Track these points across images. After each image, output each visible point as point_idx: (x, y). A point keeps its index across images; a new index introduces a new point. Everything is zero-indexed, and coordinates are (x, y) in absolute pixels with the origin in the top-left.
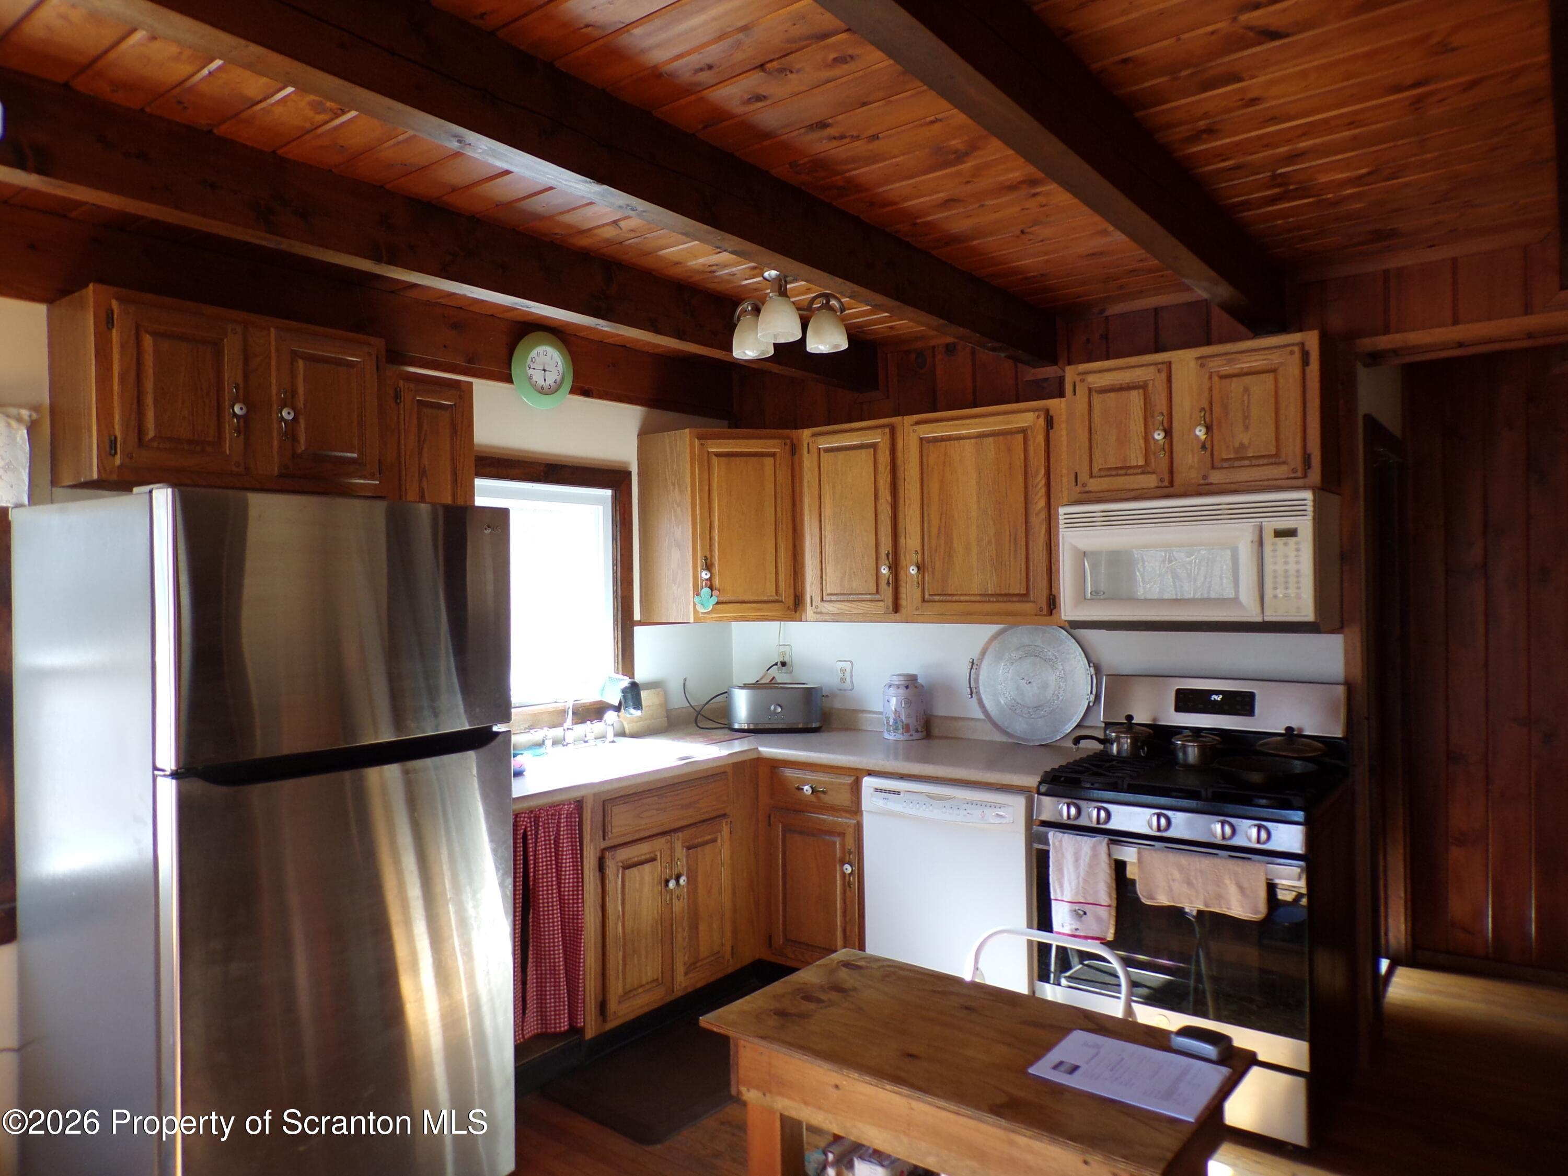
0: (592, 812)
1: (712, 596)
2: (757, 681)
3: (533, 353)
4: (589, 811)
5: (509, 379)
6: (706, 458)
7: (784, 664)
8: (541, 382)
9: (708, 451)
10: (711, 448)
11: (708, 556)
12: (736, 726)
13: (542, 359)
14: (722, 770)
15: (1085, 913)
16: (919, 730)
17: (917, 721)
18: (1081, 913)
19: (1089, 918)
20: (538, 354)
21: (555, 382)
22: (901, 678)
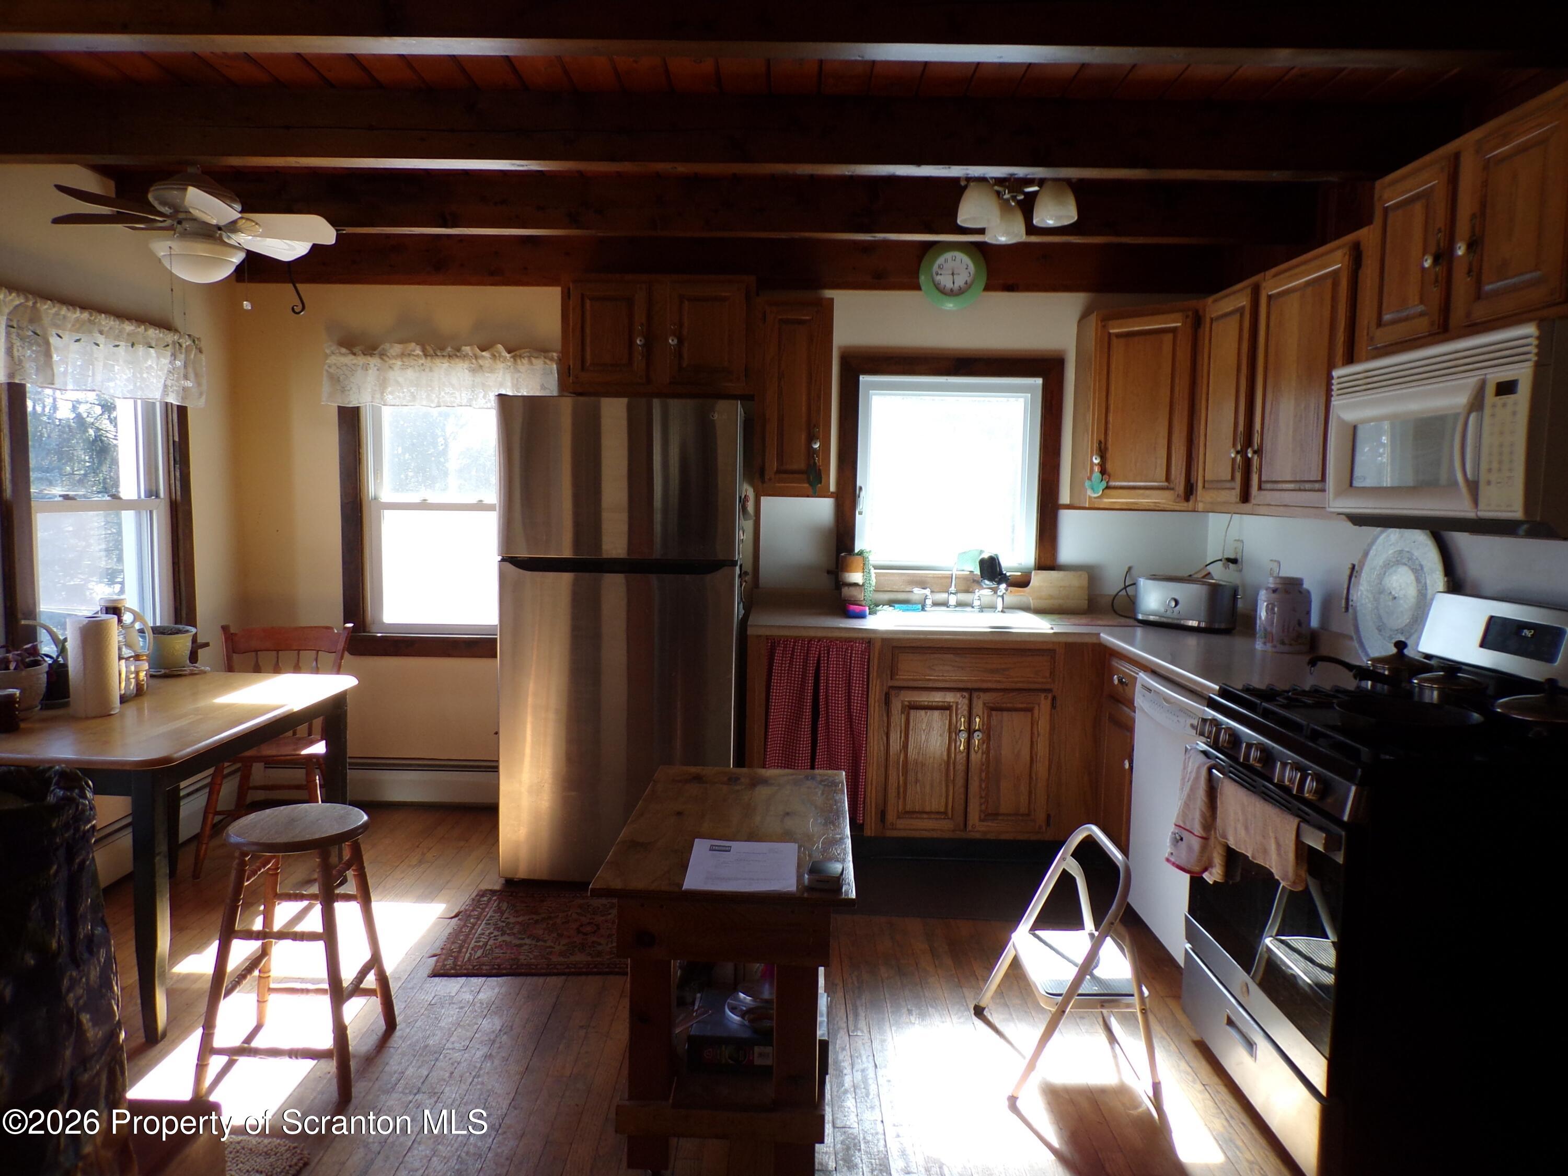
0: (879, 654)
1: (1102, 480)
2: (1190, 576)
3: (940, 260)
4: (876, 654)
5: (918, 287)
6: (1106, 339)
7: (1234, 561)
8: (949, 285)
9: (1110, 334)
10: (1113, 328)
11: (1103, 440)
12: (1140, 617)
13: (951, 264)
14: (1050, 647)
15: (1182, 839)
16: (1286, 642)
17: (1283, 631)
18: (1178, 838)
19: (1183, 845)
20: (946, 261)
21: (966, 283)
22: (1278, 581)
